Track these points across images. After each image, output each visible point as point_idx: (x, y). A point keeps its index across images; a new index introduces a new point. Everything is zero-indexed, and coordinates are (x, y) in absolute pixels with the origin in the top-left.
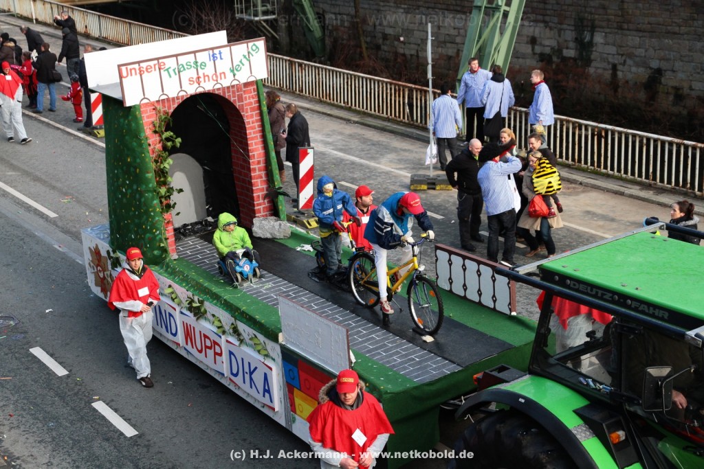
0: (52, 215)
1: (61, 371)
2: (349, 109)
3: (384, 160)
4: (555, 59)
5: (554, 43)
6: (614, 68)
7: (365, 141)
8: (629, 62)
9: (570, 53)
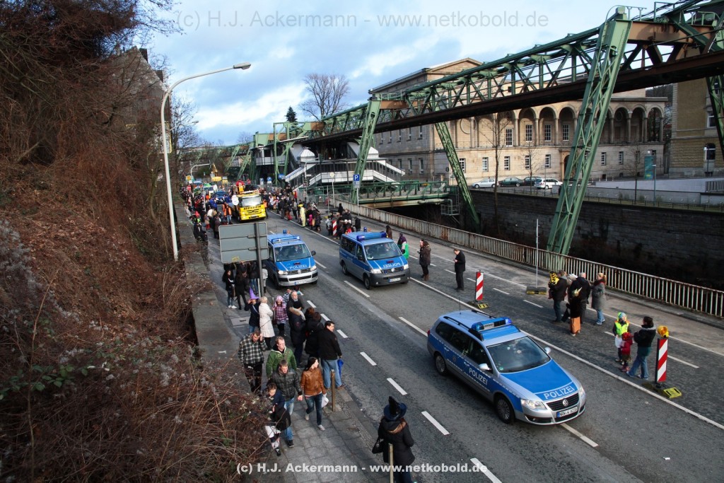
0: (368, 296)
1: (374, 364)
2: (496, 256)
3: (513, 279)
4: (589, 237)
5: (589, 230)
6: (618, 242)
7: (504, 270)
8: (626, 240)
9: (597, 234)
